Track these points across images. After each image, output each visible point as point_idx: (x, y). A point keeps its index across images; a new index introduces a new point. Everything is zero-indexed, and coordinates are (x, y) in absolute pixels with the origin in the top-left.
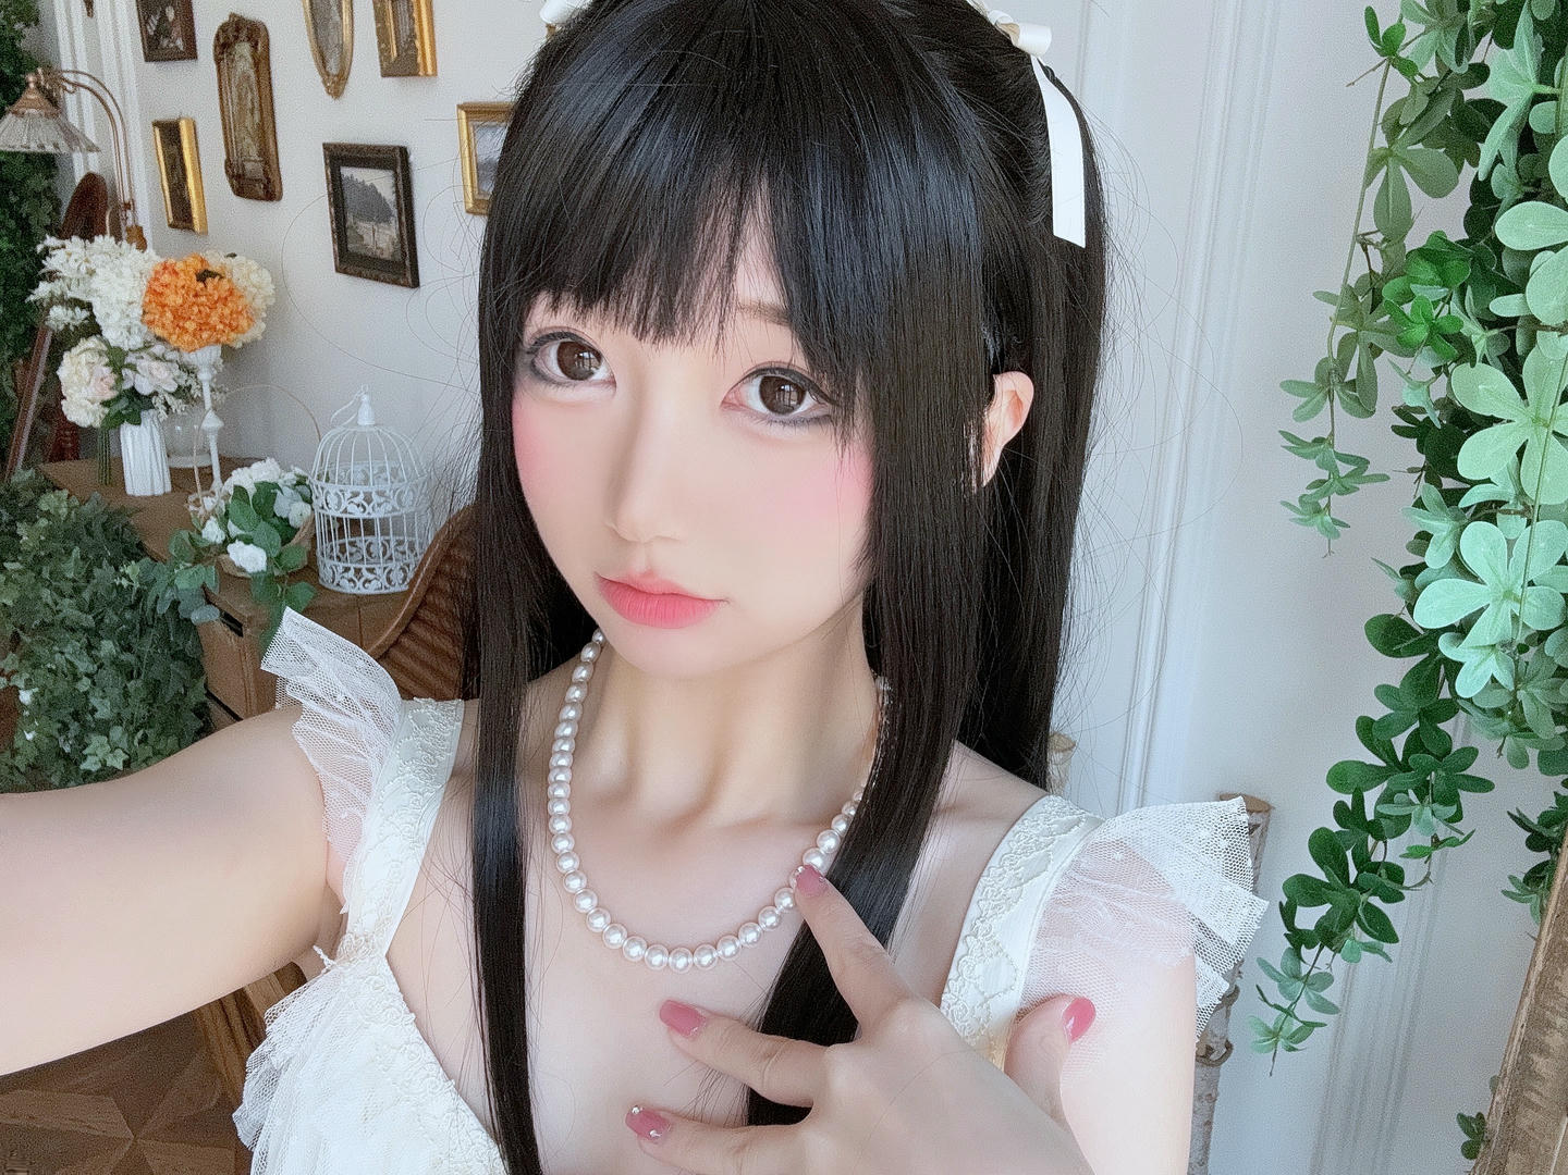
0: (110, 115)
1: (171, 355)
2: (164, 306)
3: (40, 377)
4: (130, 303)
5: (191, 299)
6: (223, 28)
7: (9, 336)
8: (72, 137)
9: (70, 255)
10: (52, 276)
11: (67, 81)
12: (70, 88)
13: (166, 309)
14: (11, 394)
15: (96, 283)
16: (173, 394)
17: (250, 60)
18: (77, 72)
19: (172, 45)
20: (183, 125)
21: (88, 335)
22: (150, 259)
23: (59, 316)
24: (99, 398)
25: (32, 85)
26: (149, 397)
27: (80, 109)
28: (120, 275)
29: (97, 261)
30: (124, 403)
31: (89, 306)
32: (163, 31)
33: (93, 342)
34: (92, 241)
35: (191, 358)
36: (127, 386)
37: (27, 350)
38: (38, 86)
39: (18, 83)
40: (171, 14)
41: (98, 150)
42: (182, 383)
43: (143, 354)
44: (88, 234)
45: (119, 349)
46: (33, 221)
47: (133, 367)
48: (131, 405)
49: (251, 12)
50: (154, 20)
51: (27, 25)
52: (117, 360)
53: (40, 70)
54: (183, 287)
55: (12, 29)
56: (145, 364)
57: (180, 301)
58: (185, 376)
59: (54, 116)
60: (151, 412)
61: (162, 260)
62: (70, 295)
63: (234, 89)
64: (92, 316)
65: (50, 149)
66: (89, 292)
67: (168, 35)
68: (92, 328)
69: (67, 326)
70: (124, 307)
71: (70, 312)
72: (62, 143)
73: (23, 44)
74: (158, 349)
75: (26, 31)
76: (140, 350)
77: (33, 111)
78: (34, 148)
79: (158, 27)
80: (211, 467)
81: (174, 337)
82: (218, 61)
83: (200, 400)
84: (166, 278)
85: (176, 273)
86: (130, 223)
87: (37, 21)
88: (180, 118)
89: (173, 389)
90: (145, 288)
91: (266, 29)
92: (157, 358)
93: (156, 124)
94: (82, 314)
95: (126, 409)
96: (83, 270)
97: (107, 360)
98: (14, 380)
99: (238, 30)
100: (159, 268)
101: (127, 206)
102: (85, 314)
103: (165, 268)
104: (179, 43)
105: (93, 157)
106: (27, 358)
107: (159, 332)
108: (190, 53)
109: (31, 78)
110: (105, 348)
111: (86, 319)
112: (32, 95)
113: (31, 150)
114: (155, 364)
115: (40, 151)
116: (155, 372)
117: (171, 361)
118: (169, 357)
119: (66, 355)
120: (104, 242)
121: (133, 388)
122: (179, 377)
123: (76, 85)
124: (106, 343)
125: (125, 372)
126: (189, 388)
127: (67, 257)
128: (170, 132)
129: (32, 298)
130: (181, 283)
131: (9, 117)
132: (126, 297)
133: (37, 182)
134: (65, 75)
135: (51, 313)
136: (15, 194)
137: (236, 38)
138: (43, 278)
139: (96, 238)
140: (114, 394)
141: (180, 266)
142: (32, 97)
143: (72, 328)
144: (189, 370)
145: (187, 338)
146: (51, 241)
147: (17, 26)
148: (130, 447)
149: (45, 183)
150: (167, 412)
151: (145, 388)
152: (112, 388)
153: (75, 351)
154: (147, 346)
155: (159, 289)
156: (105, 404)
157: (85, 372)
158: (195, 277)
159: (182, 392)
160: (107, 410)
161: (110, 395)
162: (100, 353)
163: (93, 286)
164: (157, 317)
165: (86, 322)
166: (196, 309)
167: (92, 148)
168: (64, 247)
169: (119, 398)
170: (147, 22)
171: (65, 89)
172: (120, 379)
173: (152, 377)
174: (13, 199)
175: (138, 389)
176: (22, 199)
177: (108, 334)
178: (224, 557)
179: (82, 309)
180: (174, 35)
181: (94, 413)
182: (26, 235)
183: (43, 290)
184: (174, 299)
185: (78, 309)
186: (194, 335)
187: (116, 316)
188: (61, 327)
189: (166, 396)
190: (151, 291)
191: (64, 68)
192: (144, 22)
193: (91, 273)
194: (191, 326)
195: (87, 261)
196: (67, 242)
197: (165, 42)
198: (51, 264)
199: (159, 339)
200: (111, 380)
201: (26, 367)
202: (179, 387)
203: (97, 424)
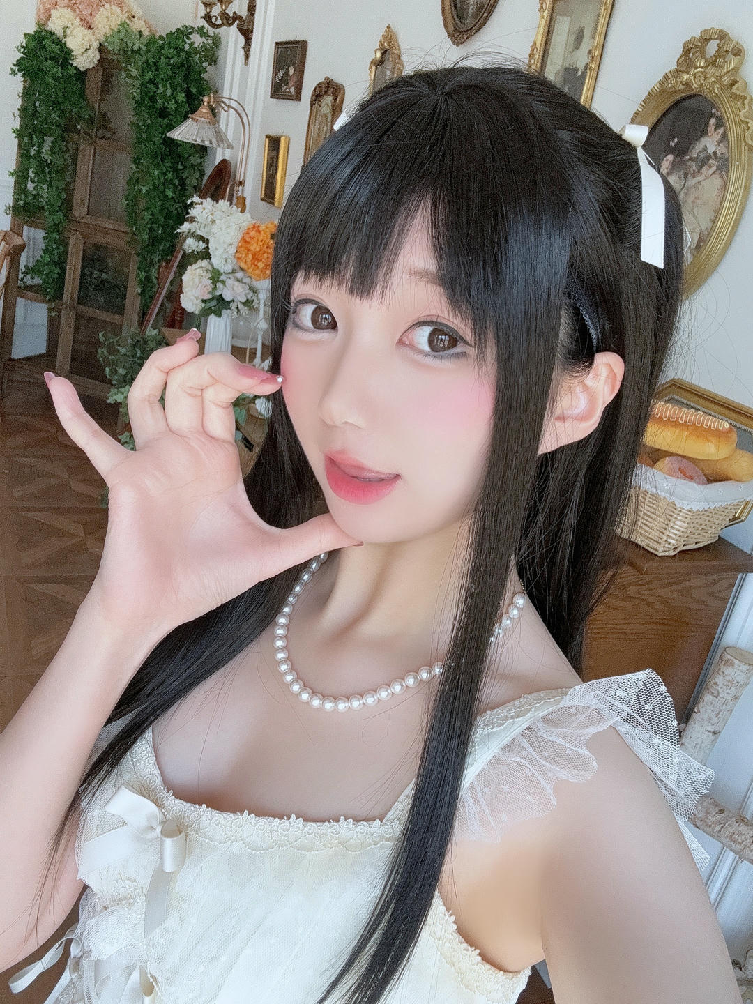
0: (244, 128)
1: (246, 280)
2: (248, 250)
3: (172, 275)
4: (230, 245)
5: (265, 249)
6: (320, 85)
7: (161, 248)
8: (220, 137)
9: (204, 209)
10: (192, 220)
11: (225, 104)
12: (226, 108)
13: (250, 252)
14: (155, 281)
15: (215, 229)
16: (243, 303)
17: (331, 107)
18: (231, 99)
19: (288, 90)
20: (283, 139)
21: (203, 258)
22: (245, 220)
23: (191, 244)
24: (201, 298)
25: (206, 104)
26: (229, 302)
27: (228, 121)
28: (228, 227)
29: (218, 215)
30: (214, 303)
31: (207, 242)
32: (284, 81)
33: (204, 263)
34: (217, 202)
35: (257, 284)
36: (218, 293)
37: (168, 258)
38: (209, 104)
39: (198, 99)
40: (291, 71)
41: (232, 148)
42: (249, 298)
43: (231, 277)
44: (216, 198)
45: (218, 271)
46: (188, 182)
47: (223, 282)
48: (218, 304)
49: (337, 78)
50: (281, 74)
51: (210, 64)
52: (216, 277)
53: (212, 95)
54: (262, 241)
55: (201, 66)
56: (230, 282)
57: (258, 250)
58: (251, 294)
59: (214, 124)
60: (229, 311)
61: (253, 222)
62: (199, 233)
63: (317, 123)
64: (207, 248)
65: (207, 143)
66: (209, 233)
67: (287, 84)
68: (206, 255)
69: (193, 251)
70: (226, 246)
71: (197, 243)
72: (214, 140)
73: (205, 76)
74: (240, 275)
75: (209, 68)
76: (229, 273)
77: (203, 119)
78: (199, 142)
79: (282, 77)
80: (256, 349)
81: (250, 270)
82: (312, 105)
83: (257, 310)
84: (253, 234)
85: (259, 231)
86: (239, 194)
87: (215, 63)
88: (282, 136)
89: (244, 300)
90: (240, 238)
91: (344, 91)
92: (238, 280)
93: (268, 137)
94: (202, 245)
95: (215, 306)
96: (209, 220)
97: (210, 276)
98: (158, 274)
99: (328, 88)
100: (252, 226)
101: (241, 183)
102: (204, 245)
103: (254, 227)
104: (292, 90)
105: (228, 151)
106: (168, 262)
107: (242, 265)
108: (297, 97)
109: (206, 99)
110: (211, 269)
111: (204, 248)
112: (204, 109)
113: (197, 143)
114: (236, 283)
115: (201, 144)
116: (235, 288)
117: (245, 283)
118: (244, 281)
119: (189, 267)
120: (223, 204)
121: (221, 295)
122: (248, 294)
123: (229, 107)
124: (212, 265)
125: (219, 284)
126: (253, 301)
127: (203, 210)
128: (274, 143)
129: (179, 231)
130: (261, 238)
131: (190, 120)
132: (228, 240)
133: (195, 160)
134: (224, 100)
135: (187, 241)
136: (182, 164)
137: (326, 92)
138: (186, 220)
139: (220, 201)
140: (210, 296)
141: (262, 228)
142: (204, 111)
143: (195, 253)
144: (254, 291)
145: (257, 272)
146: (196, 199)
147: (205, 64)
148: (212, 328)
149: (199, 161)
150: (238, 313)
151: (227, 297)
152: (209, 293)
153: (194, 266)
154: (234, 272)
155: (248, 240)
156: (204, 301)
157: (197, 280)
158: (269, 236)
159: (248, 303)
160: (203, 305)
161: (208, 297)
162: (207, 270)
163: (213, 231)
164: (243, 256)
165: (204, 250)
166: (266, 255)
167: (230, 146)
168: (202, 203)
169: (212, 299)
170: (277, 74)
171: (223, 108)
172: (215, 288)
173: (233, 290)
174: (180, 167)
175: (224, 297)
176: (185, 167)
177: (213, 260)
178: (252, 405)
179: (203, 242)
180: (290, 85)
181: (196, 305)
182: (183, 190)
183: (186, 227)
184: (255, 247)
185: (201, 242)
186: (262, 271)
187: (221, 251)
188: (190, 251)
189: (239, 303)
190: (244, 240)
191: (224, 96)
192: (275, 74)
193: (213, 222)
194: (261, 265)
195: (212, 214)
196: (204, 201)
197: (284, 88)
198: (193, 212)
199: (241, 269)
200: (210, 287)
201: (166, 267)
202: (247, 300)
203: (197, 312)
